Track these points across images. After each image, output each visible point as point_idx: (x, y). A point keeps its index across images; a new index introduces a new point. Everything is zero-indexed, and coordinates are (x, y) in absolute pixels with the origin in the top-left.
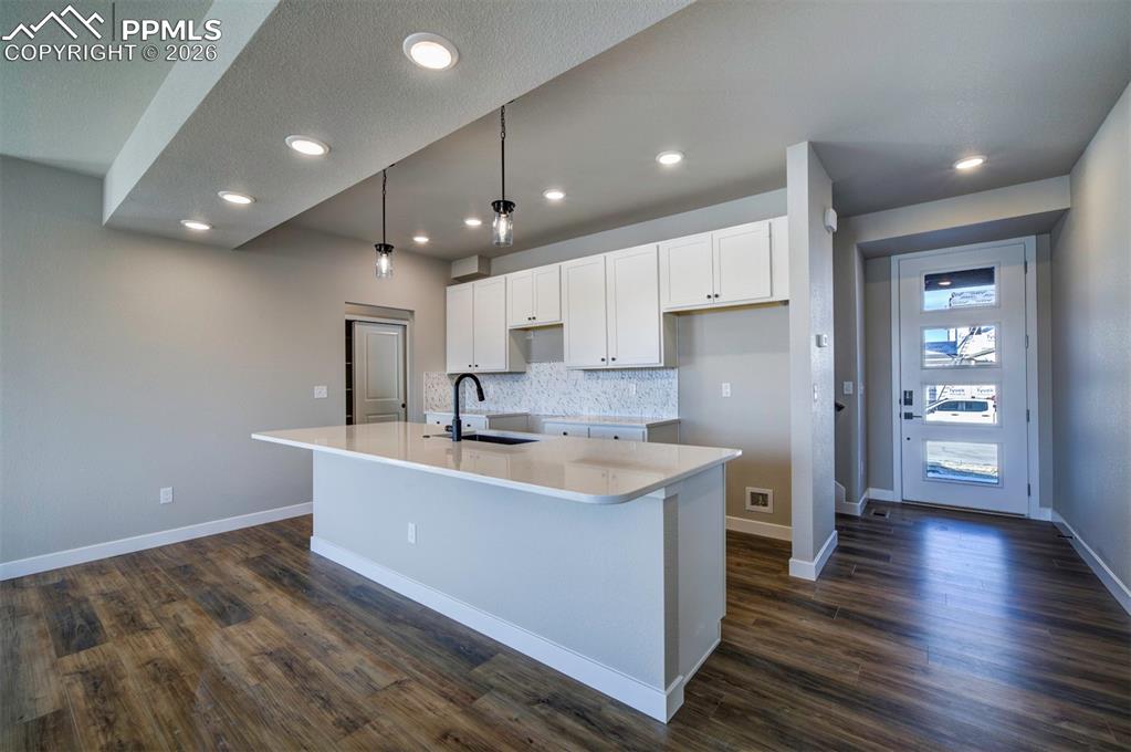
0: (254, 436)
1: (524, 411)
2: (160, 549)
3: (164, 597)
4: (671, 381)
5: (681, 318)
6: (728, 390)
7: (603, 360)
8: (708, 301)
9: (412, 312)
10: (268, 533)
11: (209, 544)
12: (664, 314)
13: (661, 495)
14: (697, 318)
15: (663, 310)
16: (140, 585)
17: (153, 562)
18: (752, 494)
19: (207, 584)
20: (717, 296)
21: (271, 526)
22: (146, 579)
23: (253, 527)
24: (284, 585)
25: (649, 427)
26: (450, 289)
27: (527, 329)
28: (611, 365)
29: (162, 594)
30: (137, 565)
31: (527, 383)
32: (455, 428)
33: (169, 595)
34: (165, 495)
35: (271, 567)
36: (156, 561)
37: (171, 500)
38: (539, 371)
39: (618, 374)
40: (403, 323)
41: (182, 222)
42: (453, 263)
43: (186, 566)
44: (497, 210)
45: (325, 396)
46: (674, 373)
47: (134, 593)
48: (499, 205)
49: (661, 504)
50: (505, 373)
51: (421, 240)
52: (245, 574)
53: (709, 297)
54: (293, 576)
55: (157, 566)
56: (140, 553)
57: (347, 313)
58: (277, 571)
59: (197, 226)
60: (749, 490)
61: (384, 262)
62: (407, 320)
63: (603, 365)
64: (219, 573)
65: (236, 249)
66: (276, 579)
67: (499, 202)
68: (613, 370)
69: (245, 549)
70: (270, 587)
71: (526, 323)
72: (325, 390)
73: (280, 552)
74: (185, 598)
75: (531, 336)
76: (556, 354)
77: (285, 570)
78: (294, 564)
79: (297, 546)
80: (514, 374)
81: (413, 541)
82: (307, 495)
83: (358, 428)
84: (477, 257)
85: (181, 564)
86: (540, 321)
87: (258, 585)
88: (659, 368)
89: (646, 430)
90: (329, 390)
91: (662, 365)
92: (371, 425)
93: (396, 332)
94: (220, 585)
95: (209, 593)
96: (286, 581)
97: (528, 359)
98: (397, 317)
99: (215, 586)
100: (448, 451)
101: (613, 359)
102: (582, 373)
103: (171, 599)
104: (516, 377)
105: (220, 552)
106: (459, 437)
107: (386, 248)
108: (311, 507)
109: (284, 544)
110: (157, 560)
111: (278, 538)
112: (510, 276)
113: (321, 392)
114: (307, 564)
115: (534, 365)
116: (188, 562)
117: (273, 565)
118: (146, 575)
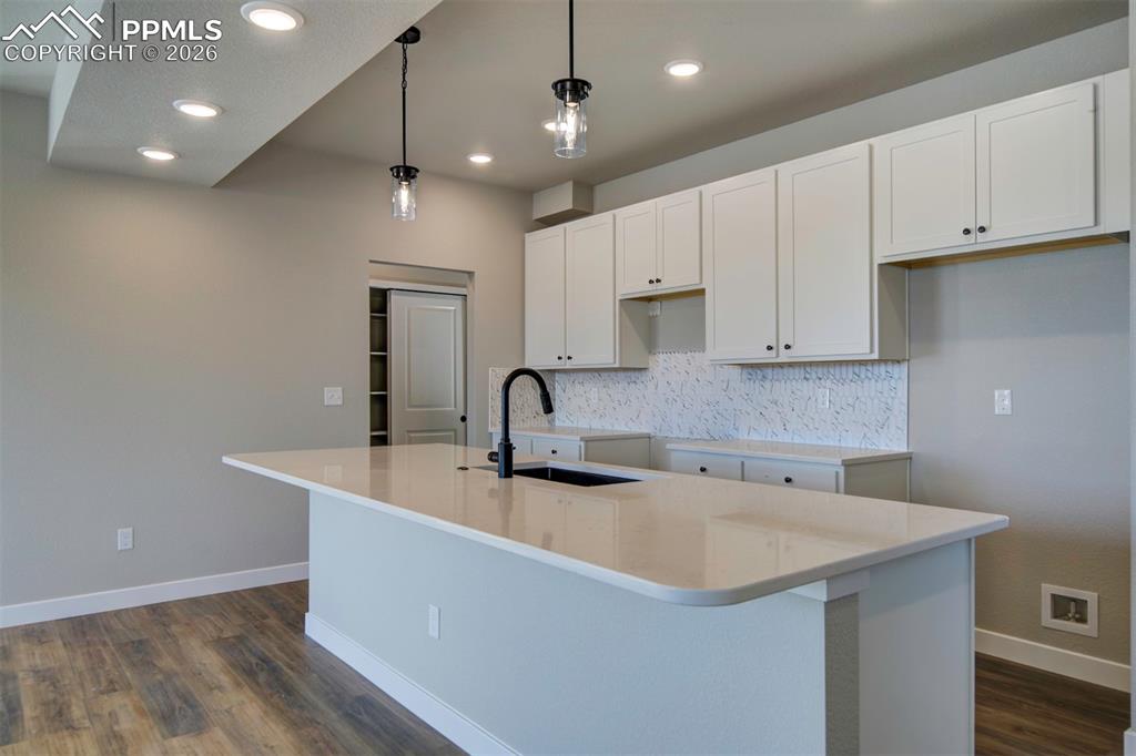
0: (226, 460)
1: (645, 430)
2: (117, 613)
3: (104, 684)
4: (893, 385)
5: (916, 273)
6: (1007, 402)
7: (770, 348)
8: (964, 239)
9: (471, 274)
10: (254, 602)
11: (176, 611)
12: (881, 265)
13: (818, 593)
14: (945, 274)
15: (879, 260)
16: (80, 664)
17: (103, 630)
18: (1054, 597)
19: (161, 671)
20: (982, 229)
21: (261, 592)
22: (90, 655)
23: (236, 592)
24: (258, 684)
25: (848, 464)
26: (531, 238)
27: (649, 299)
28: (784, 357)
29: (103, 679)
30: (84, 634)
31: (651, 386)
32: (501, 457)
33: (111, 682)
34: (124, 537)
35: (247, 655)
36: (106, 630)
37: (130, 546)
38: (667, 366)
39: (798, 373)
40: (463, 291)
41: (139, 150)
42: (535, 195)
43: (140, 642)
44: (562, 97)
45: (340, 402)
46: (900, 371)
47: (71, 675)
48: (563, 87)
49: (821, 610)
50: (615, 370)
51: (481, 159)
52: (210, 661)
53: (967, 232)
54: (274, 670)
55: (108, 640)
56: (91, 618)
57: (371, 277)
58: (254, 660)
59: (158, 156)
60: (1049, 589)
61: (404, 195)
62: (465, 286)
63: (770, 357)
64: (181, 658)
65: (215, 187)
66: (250, 673)
67: (563, 82)
68: (791, 365)
69: (221, 623)
70: (238, 685)
71: (645, 289)
72: (341, 394)
73: (262, 633)
74: (129, 687)
75: (656, 309)
76: (694, 338)
77: (265, 660)
78: (278, 653)
79: (289, 624)
80: (630, 371)
81: (436, 634)
82: (301, 552)
83: (395, 451)
84: (571, 183)
85: (136, 638)
86: (668, 286)
87: (225, 680)
88: (873, 362)
89: (842, 471)
90: (347, 394)
91: (875, 356)
92: (415, 447)
93: (454, 306)
94: (176, 674)
95: (161, 683)
96: (262, 677)
97: (651, 346)
98: (453, 282)
99: (169, 676)
100: (492, 493)
101: (787, 347)
102: (737, 370)
103: (112, 688)
104: (633, 375)
105: (188, 624)
106: (508, 471)
107: (407, 173)
108: (307, 568)
109: (273, 621)
110: (108, 629)
111: (266, 611)
112: (622, 212)
113: (333, 396)
114: (297, 655)
115: (661, 357)
116: (145, 637)
117: (250, 651)
118: (91, 650)
